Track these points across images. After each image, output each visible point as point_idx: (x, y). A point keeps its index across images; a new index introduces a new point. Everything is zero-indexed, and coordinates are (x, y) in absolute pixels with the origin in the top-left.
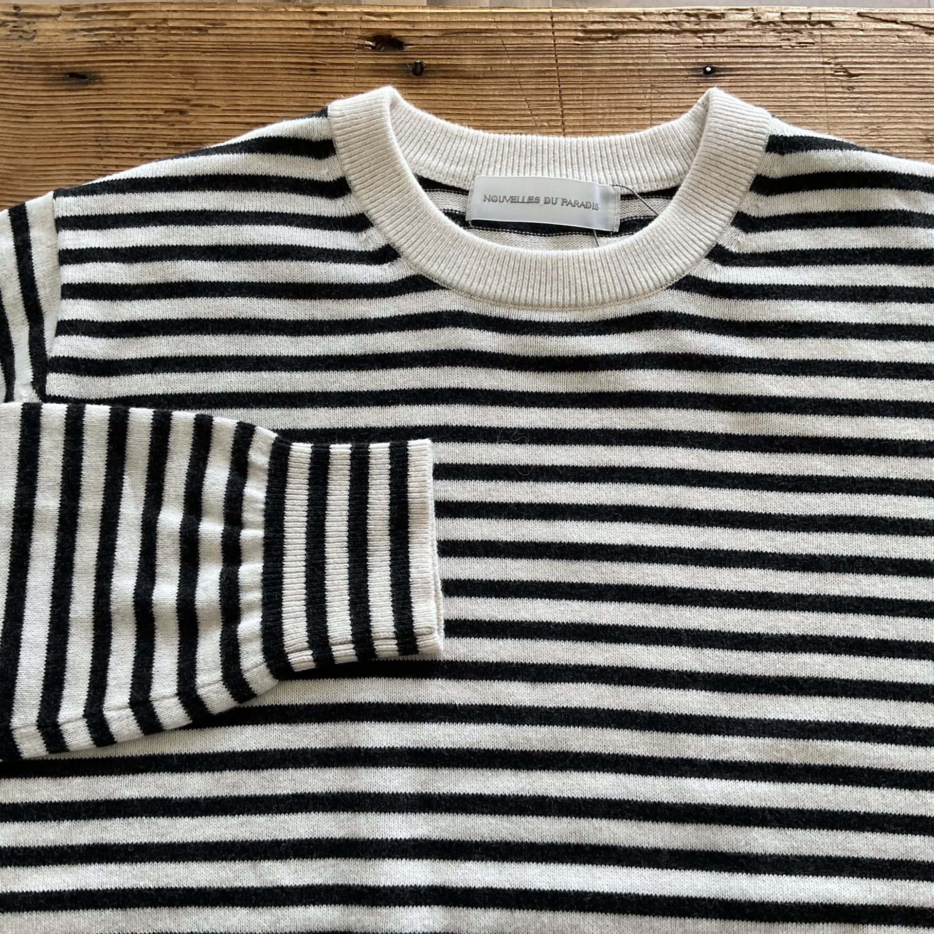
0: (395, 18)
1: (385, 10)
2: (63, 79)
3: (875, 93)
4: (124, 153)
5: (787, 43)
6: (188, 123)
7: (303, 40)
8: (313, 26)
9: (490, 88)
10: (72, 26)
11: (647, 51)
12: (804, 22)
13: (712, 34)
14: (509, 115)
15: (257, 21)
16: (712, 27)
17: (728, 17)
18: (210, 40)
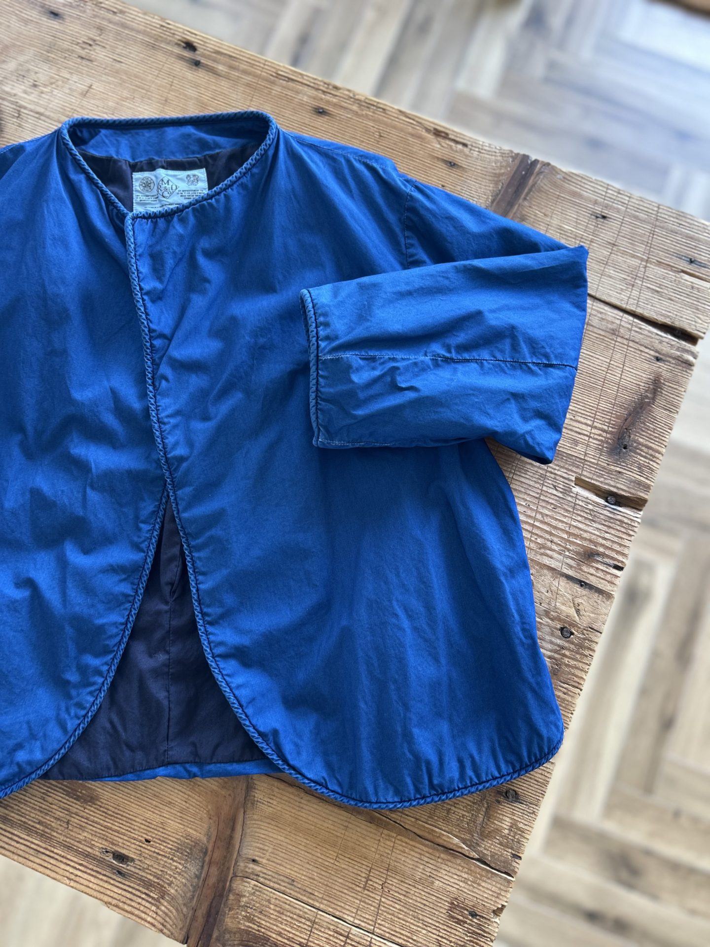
0: (198, 37)
1: (195, 32)
2: (48, 13)
4: (59, 54)
5: (361, 112)
7: (154, 32)
8: (161, 28)
9: (224, 83)
11: (297, 92)
12: (374, 105)
13: (331, 95)
15: (140, 17)
16: (332, 92)
17: (341, 91)
18: (116, 18)
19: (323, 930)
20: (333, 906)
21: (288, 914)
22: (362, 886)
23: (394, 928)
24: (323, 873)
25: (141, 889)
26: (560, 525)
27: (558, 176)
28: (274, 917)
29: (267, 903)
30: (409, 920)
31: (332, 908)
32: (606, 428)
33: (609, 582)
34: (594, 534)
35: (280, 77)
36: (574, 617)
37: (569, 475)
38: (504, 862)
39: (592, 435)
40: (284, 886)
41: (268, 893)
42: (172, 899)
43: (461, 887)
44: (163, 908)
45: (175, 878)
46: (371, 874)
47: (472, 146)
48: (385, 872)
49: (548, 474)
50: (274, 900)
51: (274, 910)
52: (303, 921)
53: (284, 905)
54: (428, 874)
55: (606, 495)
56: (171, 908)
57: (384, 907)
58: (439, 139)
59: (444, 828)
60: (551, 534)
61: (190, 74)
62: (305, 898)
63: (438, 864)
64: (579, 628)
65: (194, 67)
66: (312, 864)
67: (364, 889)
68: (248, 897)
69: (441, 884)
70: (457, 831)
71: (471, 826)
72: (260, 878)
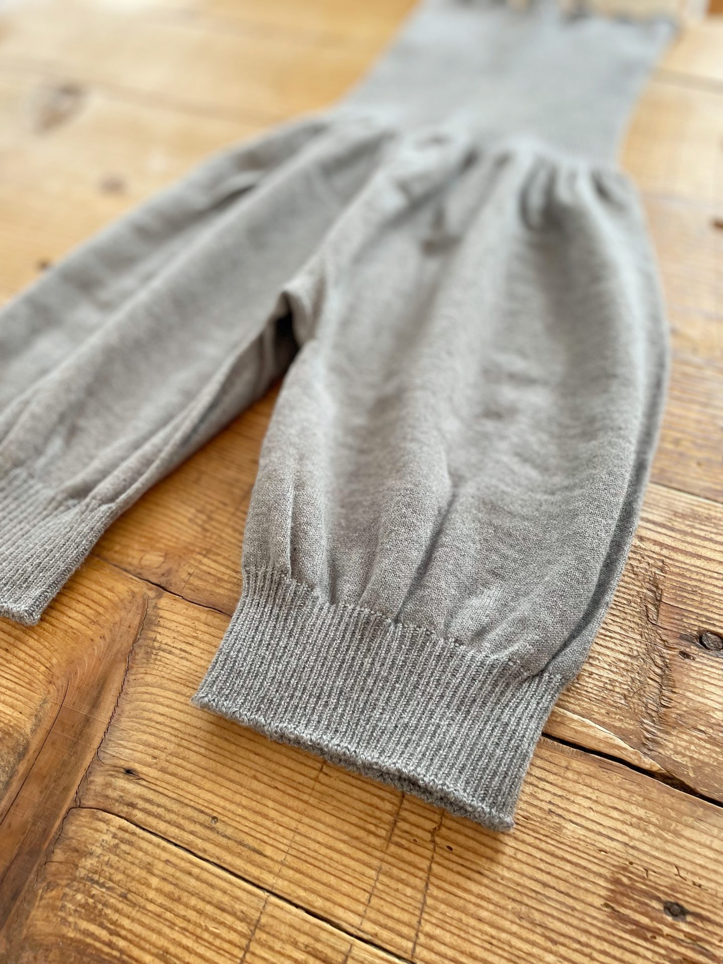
19: (278, 946)
20: (308, 882)
21: (193, 901)
22: (383, 833)
23: (466, 947)
24: (292, 803)
28: (159, 910)
29: (144, 874)
30: (507, 925)
31: (305, 889)
40: (193, 832)
41: (150, 848)
43: (631, 838)
50: (161, 865)
51: (159, 890)
52: (229, 919)
53: (186, 878)
54: (547, 807)
57: (439, 888)
62: (238, 862)
63: (568, 785)
66: (266, 779)
67: (389, 840)
68: (98, 857)
69: (582, 832)
70: (603, 711)
71: (634, 704)
72: (136, 812)
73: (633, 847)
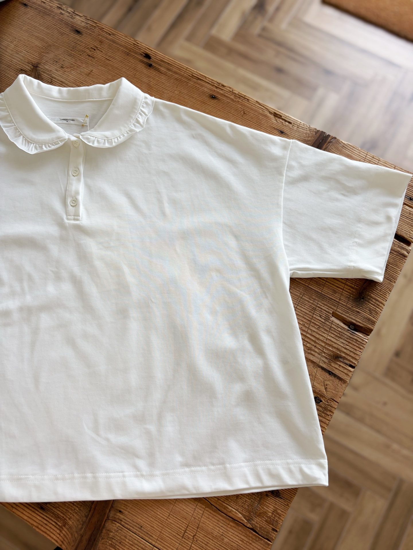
0: (153, 52)
1: (151, 49)
2: (74, 31)
3: (247, 120)
4: (77, 52)
5: (235, 99)
6: (94, 52)
7: (130, 47)
8: (134, 45)
9: (163, 77)
10: (83, 20)
11: (202, 86)
12: (243, 97)
13: (220, 89)
14: (163, 84)
15: (123, 38)
17: (226, 88)
18: (110, 37)
20: (163, 545)
22: (182, 535)
24: (160, 525)
25: (52, 519)
26: (321, 338)
27: (340, 145)
29: (125, 538)
32: (353, 286)
33: (346, 374)
34: (340, 346)
35: (194, 77)
36: (324, 392)
37: (329, 310)
38: (267, 533)
39: (345, 289)
40: (137, 530)
41: (126, 532)
42: (70, 528)
43: (240, 543)
44: (64, 532)
45: (73, 515)
46: (188, 529)
47: (294, 124)
48: (196, 529)
49: (317, 308)
50: (129, 537)
51: (128, 543)
53: (134, 540)
54: (221, 534)
55: (349, 324)
56: (68, 533)
58: (276, 118)
59: (234, 507)
60: (315, 342)
61: (146, 71)
62: (147, 538)
63: (228, 529)
64: (326, 398)
65: (148, 67)
66: (154, 518)
67: (183, 537)
68: (114, 533)
69: (228, 541)
70: (242, 509)
71: (250, 508)
72: (122, 522)
73: (239, 546)
